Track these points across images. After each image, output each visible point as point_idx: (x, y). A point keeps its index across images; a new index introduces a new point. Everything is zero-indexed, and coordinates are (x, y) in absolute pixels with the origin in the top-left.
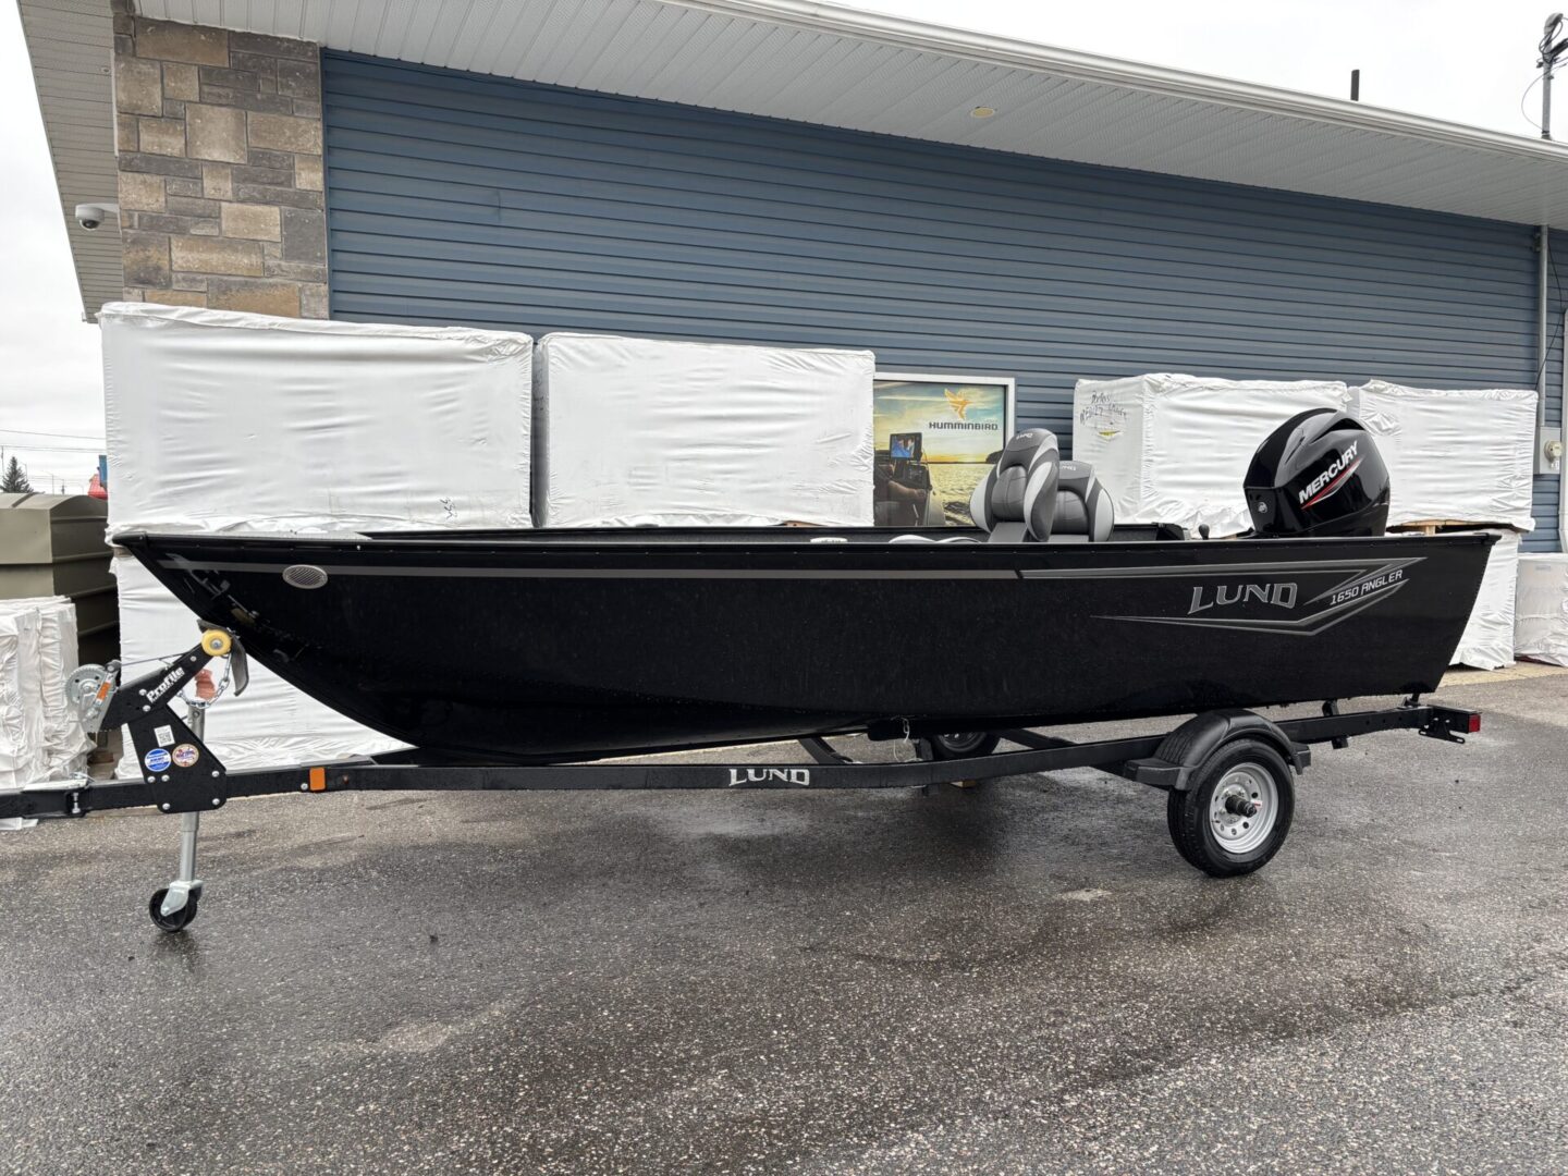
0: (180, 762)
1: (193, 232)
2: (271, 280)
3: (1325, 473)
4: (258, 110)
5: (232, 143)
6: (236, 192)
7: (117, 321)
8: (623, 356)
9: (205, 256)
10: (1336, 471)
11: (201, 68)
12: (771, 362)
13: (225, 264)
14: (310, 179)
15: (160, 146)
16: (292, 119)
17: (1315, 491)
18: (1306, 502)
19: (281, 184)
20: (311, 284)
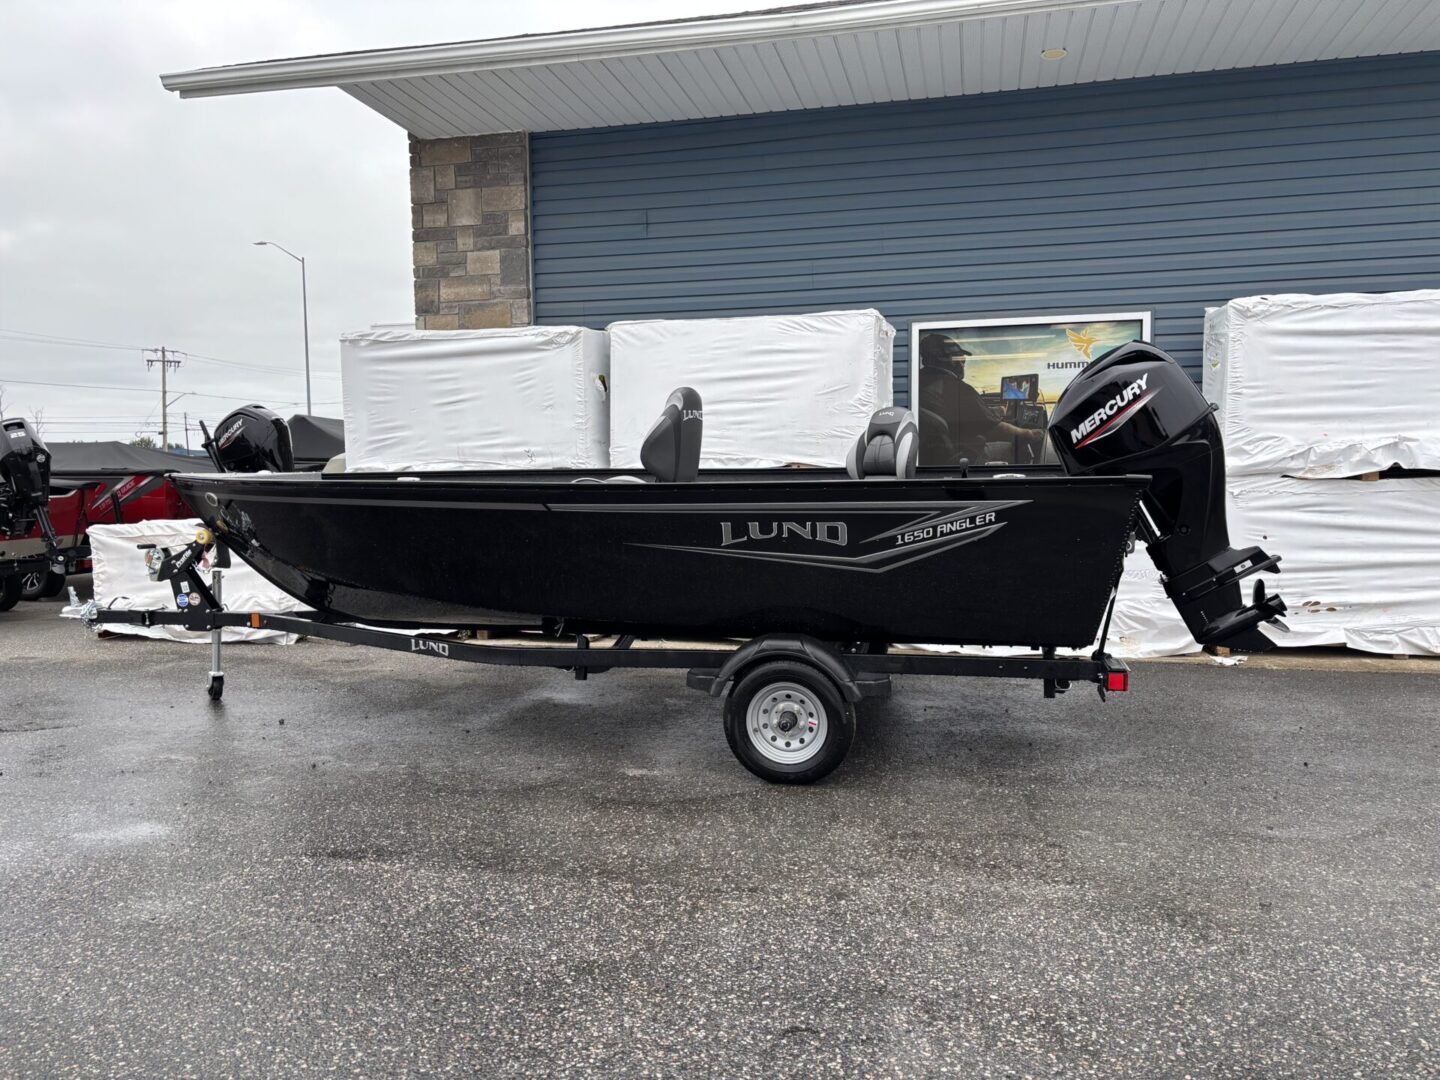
0: (192, 602)
1: (452, 275)
2: (495, 301)
3: (1101, 410)
4: (489, 186)
5: (473, 213)
6: (475, 244)
7: (347, 343)
8: (662, 335)
9: (457, 290)
10: (1116, 408)
11: (456, 165)
12: (780, 328)
13: (468, 294)
14: (517, 227)
15: (434, 222)
16: (507, 188)
17: (1089, 429)
18: (1079, 441)
19: (500, 234)
20: (517, 300)
